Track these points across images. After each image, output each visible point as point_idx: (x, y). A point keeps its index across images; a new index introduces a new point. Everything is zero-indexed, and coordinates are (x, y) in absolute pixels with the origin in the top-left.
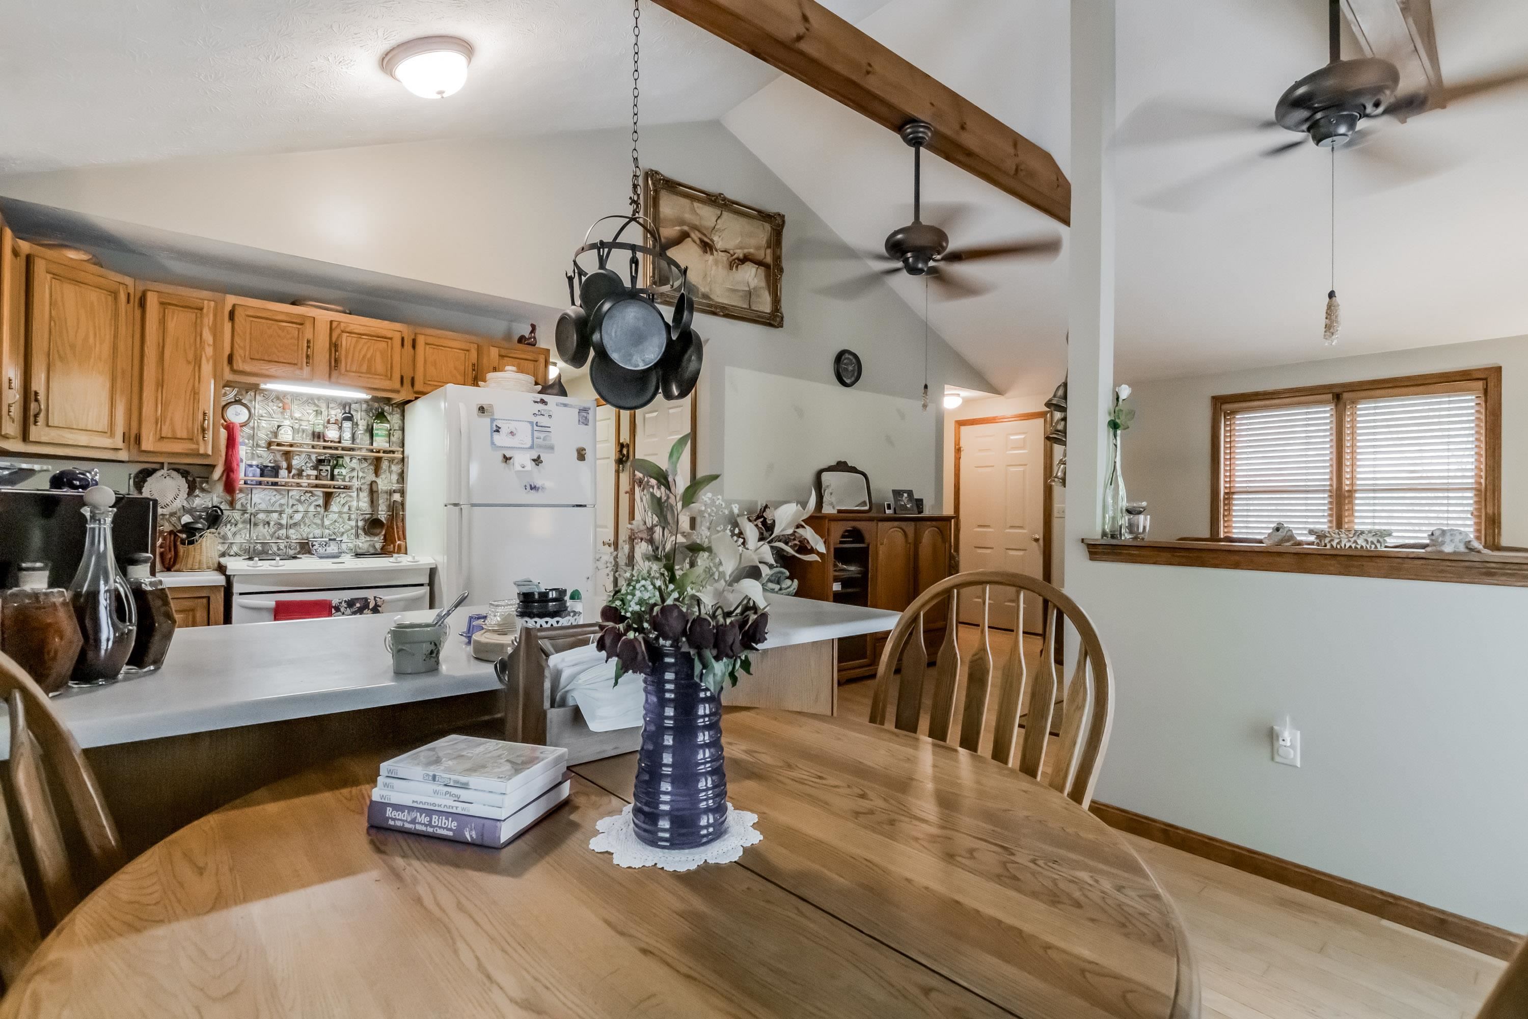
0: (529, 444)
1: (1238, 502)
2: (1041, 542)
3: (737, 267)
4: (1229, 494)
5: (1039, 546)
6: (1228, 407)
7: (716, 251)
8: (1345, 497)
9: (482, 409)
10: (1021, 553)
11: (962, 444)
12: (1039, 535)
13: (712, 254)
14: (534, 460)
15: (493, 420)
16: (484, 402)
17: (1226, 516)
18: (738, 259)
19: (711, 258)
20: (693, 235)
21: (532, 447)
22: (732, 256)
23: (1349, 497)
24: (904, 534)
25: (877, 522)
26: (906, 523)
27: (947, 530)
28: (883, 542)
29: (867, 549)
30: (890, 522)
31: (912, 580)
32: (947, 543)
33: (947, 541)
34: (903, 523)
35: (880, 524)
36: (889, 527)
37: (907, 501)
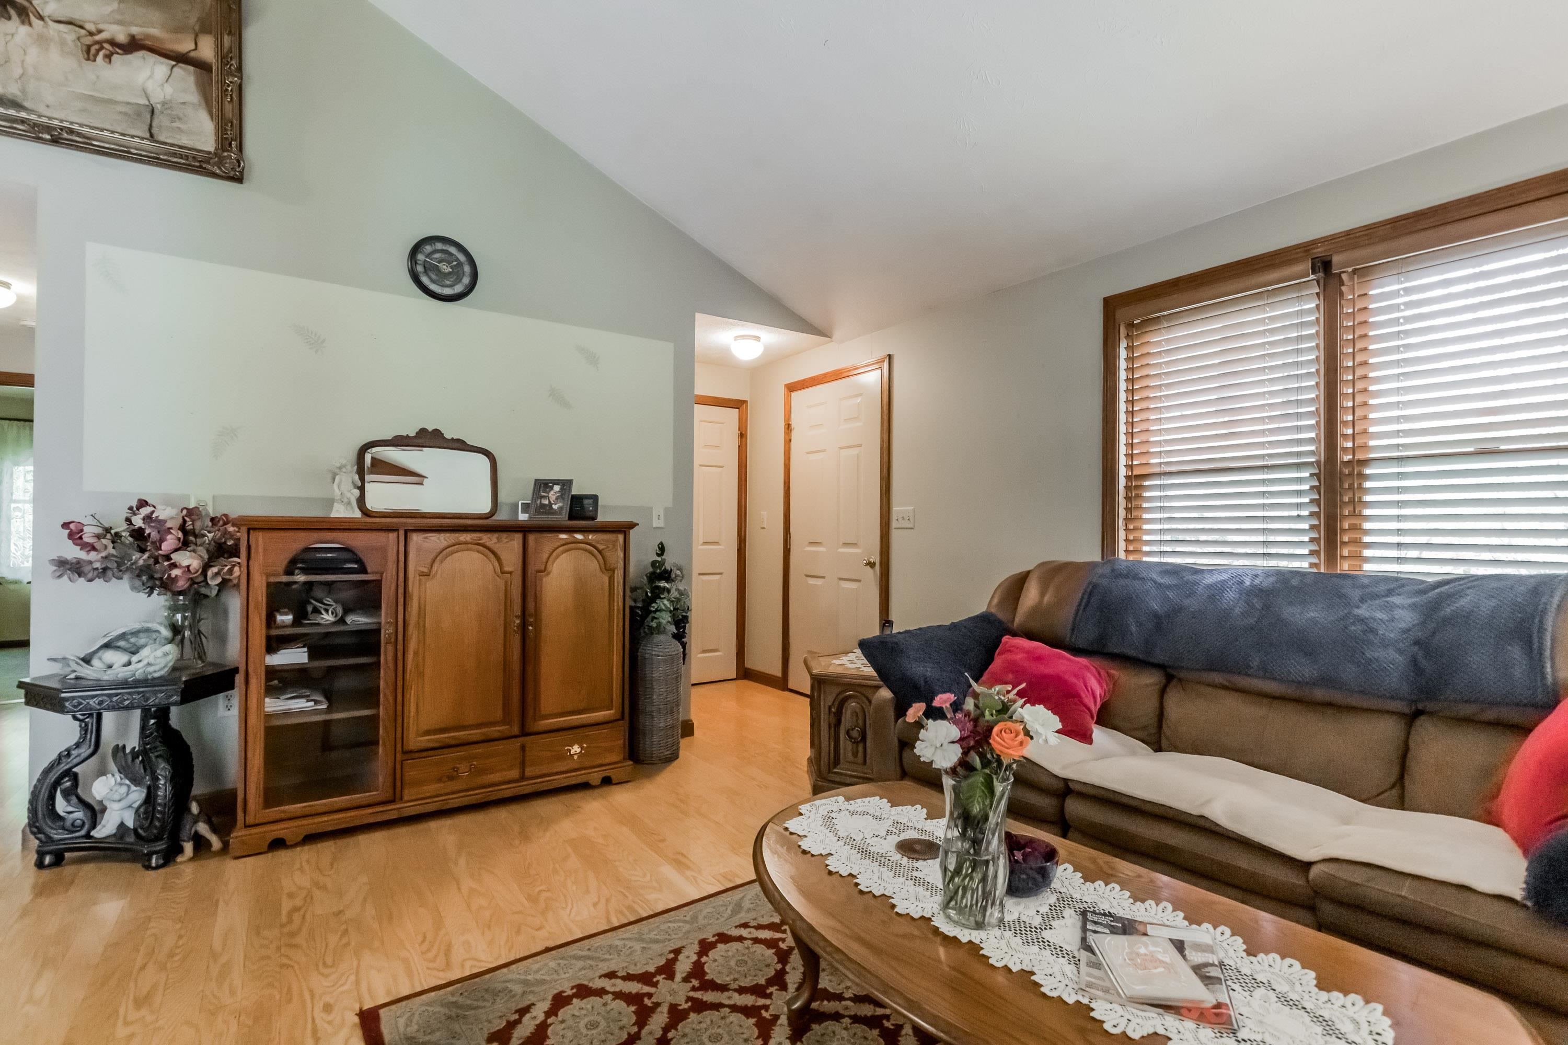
1: (1152, 493)
2: (878, 566)
3: (109, 57)
4: (1136, 481)
5: (875, 572)
6: (1135, 314)
7: (41, 18)
8: (1342, 477)
10: (854, 585)
11: (793, 422)
12: (876, 558)
13: (27, 23)
17: (1132, 520)
18: (113, 43)
19: (24, 30)
22: (93, 35)
23: (1351, 474)
24: (491, 555)
25: (406, 532)
26: (496, 535)
27: (617, 550)
28: (425, 570)
29: (378, 583)
30: (448, 535)
31: (517, 638)
32: (616, 571)
33: (617, 568)
34: (489, 535)
35: (416, 538)
36: (445, 544)
37: (557, 499)
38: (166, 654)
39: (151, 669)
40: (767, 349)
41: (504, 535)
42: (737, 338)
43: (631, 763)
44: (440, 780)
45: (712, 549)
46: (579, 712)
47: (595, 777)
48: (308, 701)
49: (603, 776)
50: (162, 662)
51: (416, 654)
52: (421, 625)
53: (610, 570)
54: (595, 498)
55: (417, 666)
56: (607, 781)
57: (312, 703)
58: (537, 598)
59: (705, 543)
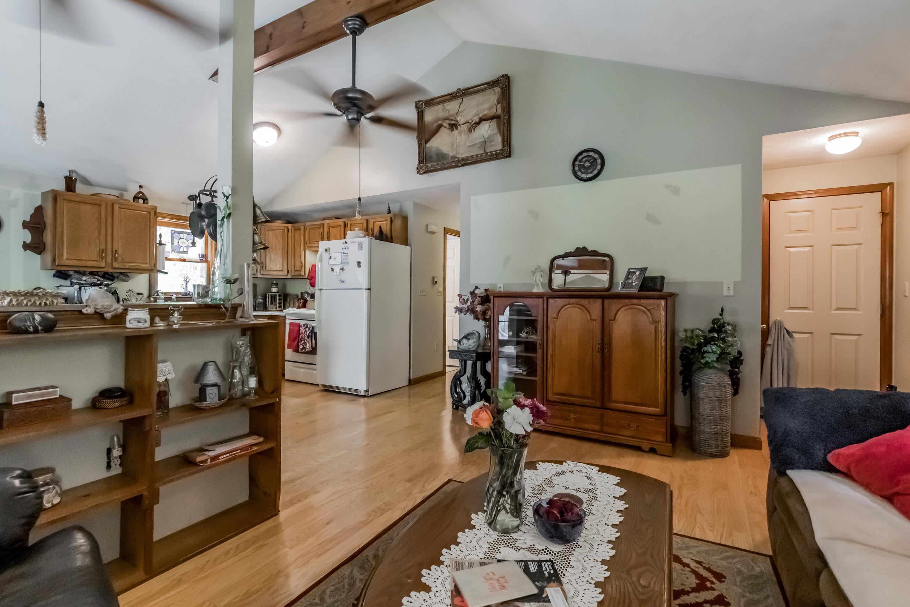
0: (340, 262)
3: (474, 129)
7: (460, 126)
9: (326, 250)
13: (457, 129)
14: (341, 269)
15: (330, 254)
16: (326, 247)
18: (475, 123)
19: (457, 132)
20: (445, 124)
21: (341, 264)
22: (471, 123)
24: (585, 310)
25: (548, 298)
26: (587, 300)
27: (660, 310)
28: (555, 316)
29: (536, 321)
30: (565, 300)
31: (599, 355)
32: (660, 323)
33: (660, 321)
34: (584, 300)
35: (551, 301)
36: (563, 304)
37: (636, 279)
38: (474, 342)
39: (470, 347)
40: (864, 141)
41: (592, 300)
42: (831, 138)
43: (671, 445)
44: (561, 418)
45: (842, 314)
46: (637, 404)
47: (646, 446)
48: (520, 369)
49: (651, 447)
50: (473, 345)
51: (552, 356)
52: (554, 342)
53: (656, 322)
54: (662, 278)
55: (552, 362)
56: (653, 451)
57: (521, 371)
58: (610, 336)
59: (838, 309)
